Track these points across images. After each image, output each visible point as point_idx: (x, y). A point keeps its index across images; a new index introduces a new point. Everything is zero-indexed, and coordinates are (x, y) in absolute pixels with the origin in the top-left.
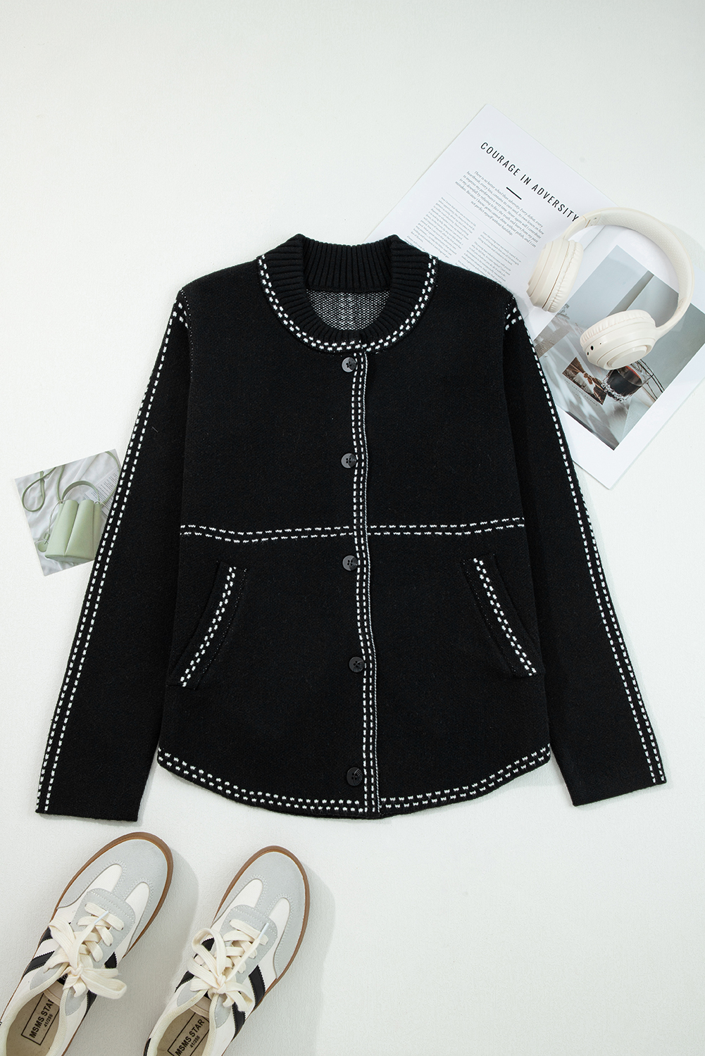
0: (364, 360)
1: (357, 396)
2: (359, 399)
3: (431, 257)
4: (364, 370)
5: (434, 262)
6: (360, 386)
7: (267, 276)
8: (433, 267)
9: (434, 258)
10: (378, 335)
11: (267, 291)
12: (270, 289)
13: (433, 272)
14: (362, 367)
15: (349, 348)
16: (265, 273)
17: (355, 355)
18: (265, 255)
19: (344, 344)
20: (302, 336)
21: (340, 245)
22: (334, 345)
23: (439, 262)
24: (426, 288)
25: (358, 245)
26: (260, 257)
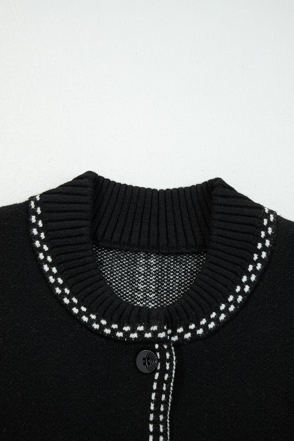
0: (171, 356)
1: (157, 412)
2: (161, 417)
3: (267, 211)
4: (170, 372)
5: (272, 218)
6: (163, 397)
7: (40, 224)
8: (270, 224)
9: (271, 212)
10: (188, 317)
11: (37, 244)
12: (42, 242)
13: (270, 230)
14: (168, 368)
15: (148, 335)
16: (37, 219)
17: (157, 346)
18: (41, 195)
19: (141, 328)
20: (81, 312)
21: (143, 188)
22: (127, 329)
23: (278, 218)
24: (259, 253)
25: (168, 190)
26: (33, 198)
